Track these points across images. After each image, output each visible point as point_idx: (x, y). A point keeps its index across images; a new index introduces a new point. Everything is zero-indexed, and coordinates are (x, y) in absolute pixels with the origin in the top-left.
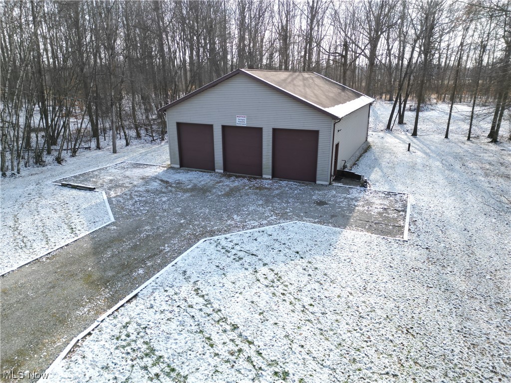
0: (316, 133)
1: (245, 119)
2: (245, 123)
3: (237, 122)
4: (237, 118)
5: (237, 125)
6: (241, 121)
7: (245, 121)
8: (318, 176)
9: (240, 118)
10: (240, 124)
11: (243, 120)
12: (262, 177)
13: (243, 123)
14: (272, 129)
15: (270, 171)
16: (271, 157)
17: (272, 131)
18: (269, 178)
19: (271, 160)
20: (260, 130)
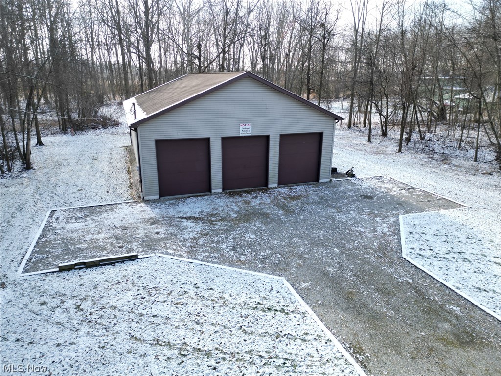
0: (321, 134)
1: (251, 127)
2: (251, 132)
3: (241, 132)
4: (241, 127)
5: (241, 135)
6: (245, 131)
7: (251, 130)
9: (244, 127)
10: (245, 133)
11: (247, 129)
12: (267, 187)
13: (248, 132)
14: (279, 135)
15: (277, 179)
16: (278, 164)
17: (279, 137)
18: (276, 187)
19: (278, 168)
20: (267, 138)
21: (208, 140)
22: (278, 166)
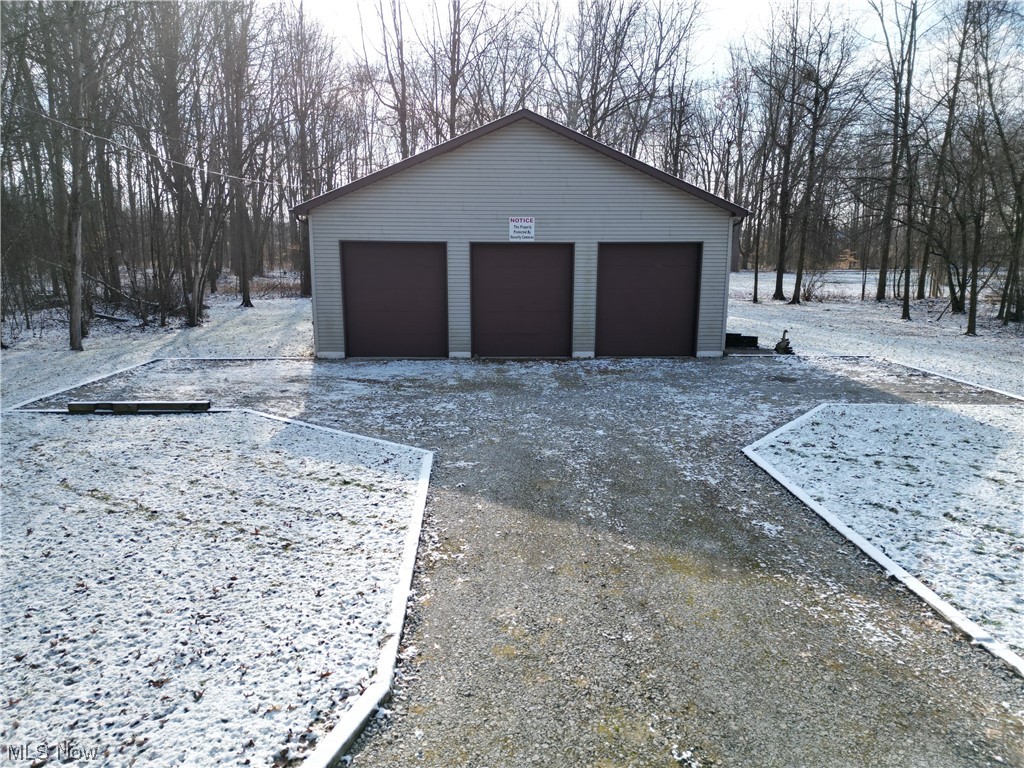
0: (698, 247)
1: (533, 225)
2: (532, 234)
3: (511, 233)
4: (512, 224)
5: (511, 240)
6: (521, 232)
7: (532, 231)
8: (701, 340)
9: (519, 224)
10: (519, 237)
11: (526, 227)
12: (571, 356)
13: (527, 235)
14: (596, 245)
15: (592, 340)
16: (594, 308)
17: (596, 249)
18: (589, 358)
19: (594, 315)
20: (569, 248)
21: (442, 247)
22: (594, 312)
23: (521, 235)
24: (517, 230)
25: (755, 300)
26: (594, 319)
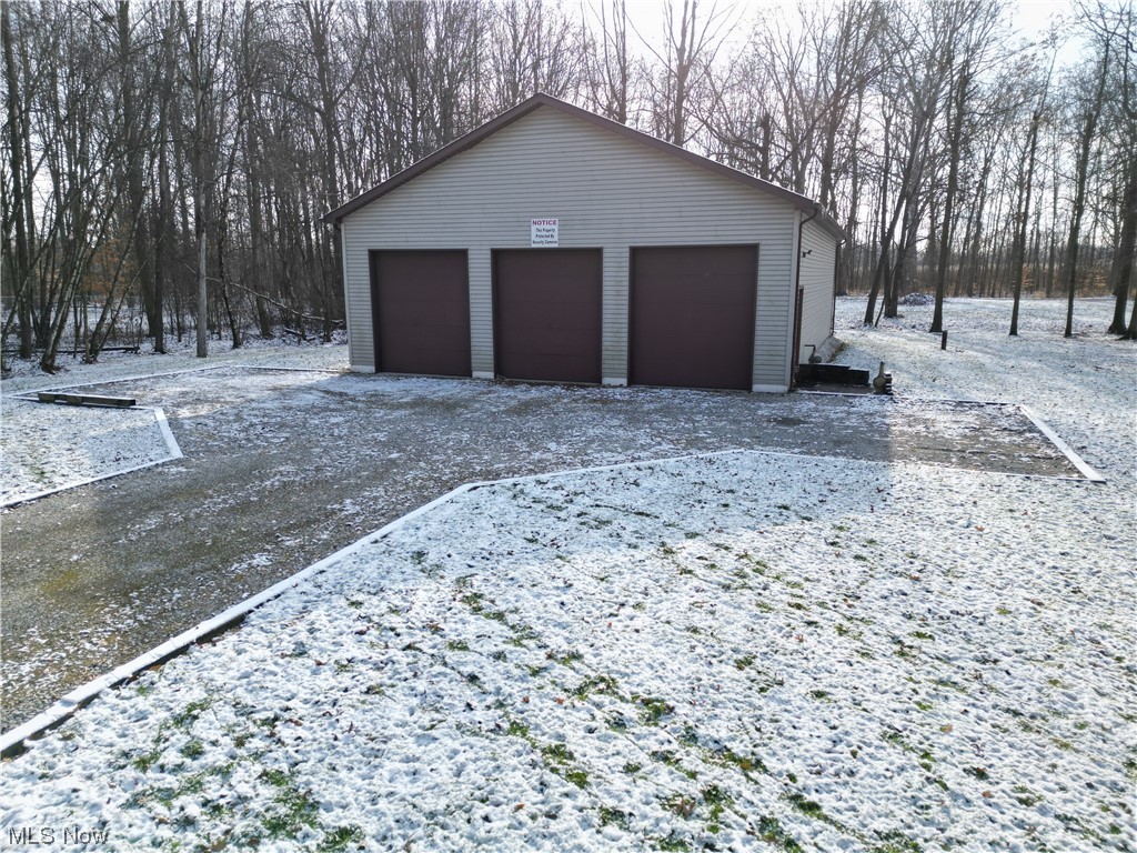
0: (753, 250)
1: (556, 227)
2: (556, 239)
3: (533, 238)
4: (534, 227)
5: (534, 246)
6: (544, 233)
7: (556, 234)
8: (758, 370)
9: (541, 227)
10: (542, 242)
11: (548, 231)
12: (601, 382)
13: (550, 239)
14: (628, 250)
15: (624, 365)
16: (626, 326)
17: (628, 255)
18: (621, 386)
19: (626, 335)
20: (596, 254)
22: (626, 330)
23: (543, 239)
24: (539, 234)
25: (1068, 334)
26: (626, 339)
